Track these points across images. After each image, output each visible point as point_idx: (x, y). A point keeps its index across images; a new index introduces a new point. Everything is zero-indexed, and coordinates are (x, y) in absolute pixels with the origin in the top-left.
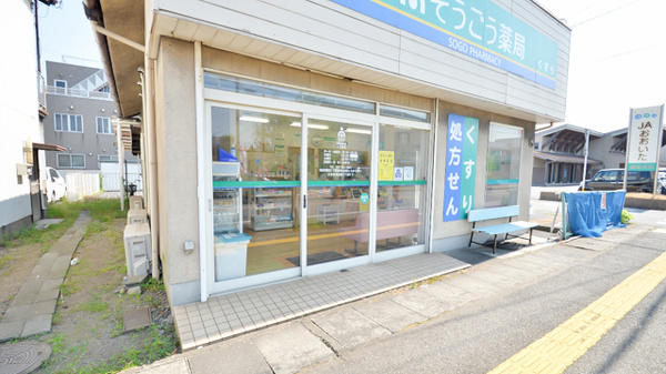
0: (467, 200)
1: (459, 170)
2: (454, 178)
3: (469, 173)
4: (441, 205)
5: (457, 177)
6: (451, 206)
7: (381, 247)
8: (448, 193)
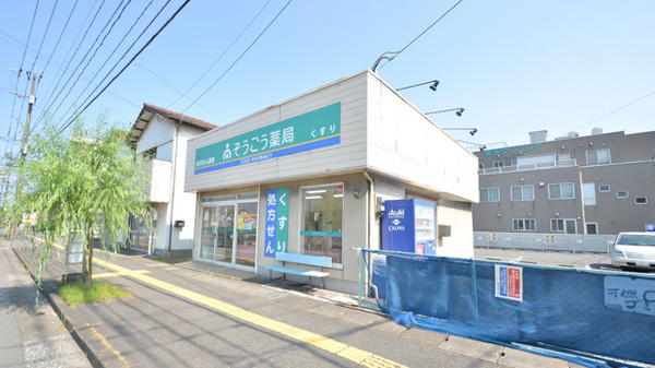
0: (281, 245)
1: (275, 223)
2: (271, 229)
3: (282, 226)
4: (263, 245)
5: (273, 228)
6: (269, 247)
7: (239, 262)
8: (267, 239)
